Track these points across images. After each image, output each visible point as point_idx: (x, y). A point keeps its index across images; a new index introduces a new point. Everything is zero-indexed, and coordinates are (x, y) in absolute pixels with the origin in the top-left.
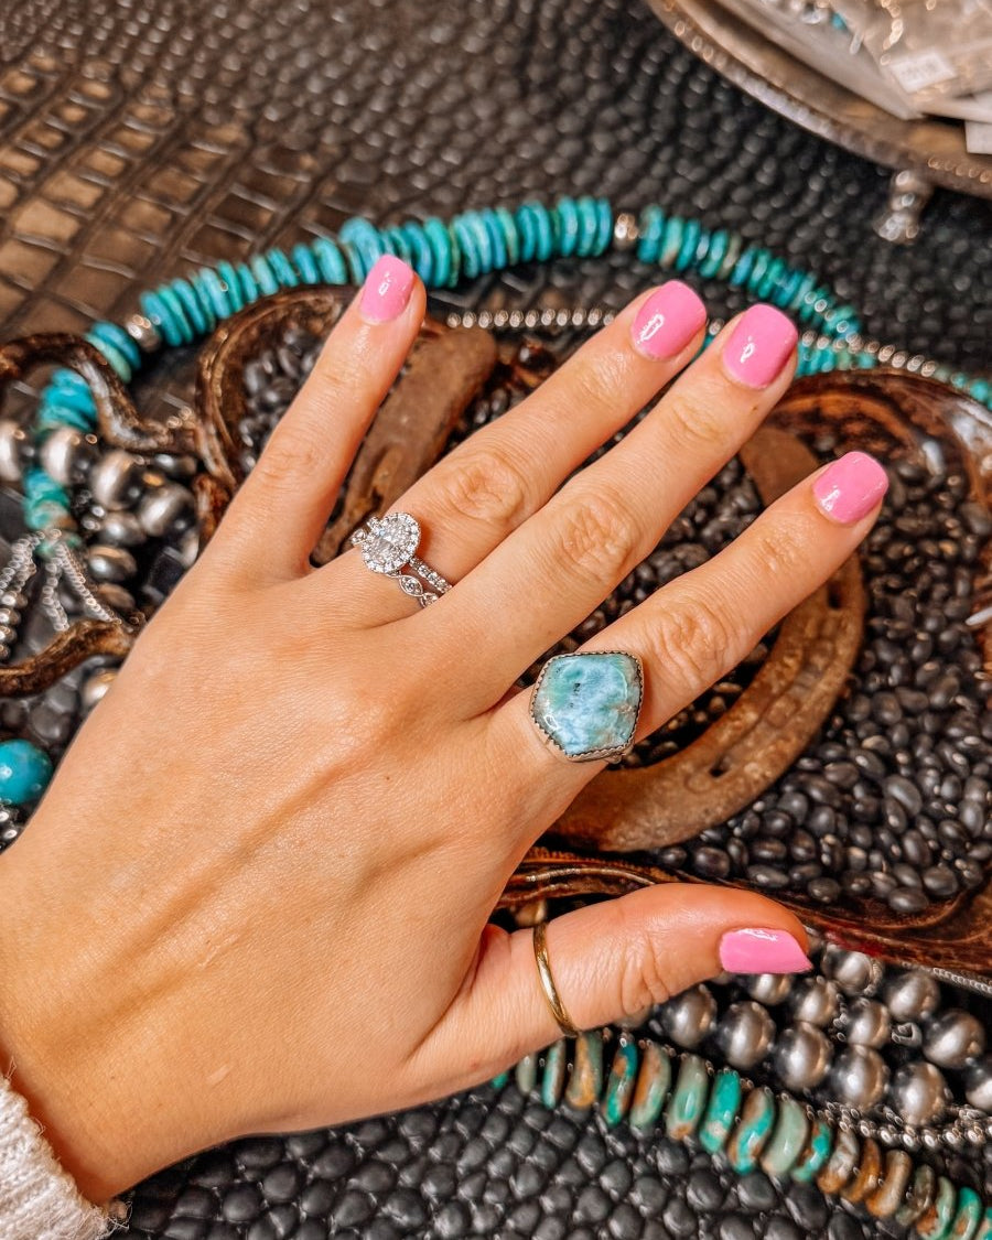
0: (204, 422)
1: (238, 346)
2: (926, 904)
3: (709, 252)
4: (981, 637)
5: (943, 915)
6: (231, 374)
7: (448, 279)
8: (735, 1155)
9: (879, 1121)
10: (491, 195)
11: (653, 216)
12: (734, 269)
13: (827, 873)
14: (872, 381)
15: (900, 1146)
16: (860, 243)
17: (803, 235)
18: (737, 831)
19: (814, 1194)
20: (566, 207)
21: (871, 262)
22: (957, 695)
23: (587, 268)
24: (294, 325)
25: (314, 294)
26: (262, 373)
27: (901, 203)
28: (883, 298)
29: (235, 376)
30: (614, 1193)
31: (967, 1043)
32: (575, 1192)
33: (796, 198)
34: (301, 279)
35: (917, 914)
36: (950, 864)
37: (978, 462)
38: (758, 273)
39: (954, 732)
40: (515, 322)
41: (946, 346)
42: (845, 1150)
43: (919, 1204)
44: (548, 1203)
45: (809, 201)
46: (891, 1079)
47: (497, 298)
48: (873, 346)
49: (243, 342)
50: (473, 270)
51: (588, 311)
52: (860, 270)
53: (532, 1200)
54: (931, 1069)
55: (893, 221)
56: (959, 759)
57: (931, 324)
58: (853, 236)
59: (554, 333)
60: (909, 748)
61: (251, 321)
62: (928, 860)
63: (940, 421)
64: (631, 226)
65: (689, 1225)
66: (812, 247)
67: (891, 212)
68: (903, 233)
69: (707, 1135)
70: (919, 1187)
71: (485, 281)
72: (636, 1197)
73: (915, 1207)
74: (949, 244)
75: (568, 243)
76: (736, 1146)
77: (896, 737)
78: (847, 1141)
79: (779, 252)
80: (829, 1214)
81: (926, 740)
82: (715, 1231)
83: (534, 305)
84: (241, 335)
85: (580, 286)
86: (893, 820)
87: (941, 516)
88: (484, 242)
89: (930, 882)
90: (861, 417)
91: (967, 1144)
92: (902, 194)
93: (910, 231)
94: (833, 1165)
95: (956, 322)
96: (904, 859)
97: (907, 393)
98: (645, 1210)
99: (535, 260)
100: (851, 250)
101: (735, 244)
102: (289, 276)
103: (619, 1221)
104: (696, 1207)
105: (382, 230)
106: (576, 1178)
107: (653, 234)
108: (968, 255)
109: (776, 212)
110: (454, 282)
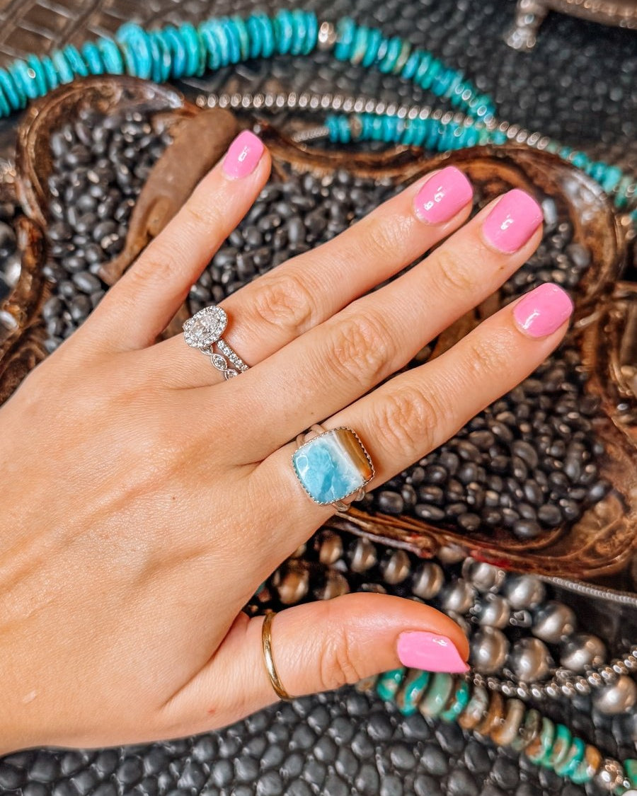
0: (22, 178)
1: (46, 120)
2: (540, 531)
3: (387, 54)
4: (580, 342)
5: (551, 539)
6: (41, 142)
7: (198, 70)
8: (402, 702)
9: (501, 678)
10: (227, 9)
11: (347, 26)
12: (404, 66)
13: (471, 509)
14: (507, 154)
15: (516, 697)
16: (495, 49)
17: (453, 42)
18: (408, 480)
19: (455, 729)
20: (283, 18)
21: (501, 64)
22: (563, 382)
23: (298, 64)
24: (87, 105)
25: (102, 82)
26: (64, 141)
27: (524, 21)
28: (511, 92)
29: (44, 142)
30: (318, 729)
31: (562, 625)
32: (291, 729)
33: (449, 15)
34: (89, 69)
35: (534, 538)
36: (556, 503)
37: (580, 215)
38: (422, 70)
39: (560, 409)
40: (246, 104)
41: (555, 127)
42: (478, 699)
43: (529, 735)
44: (272, 736)
45: (458, 18)
46: (511, 650)
47: (233, 84)
48: (504, 126)
49: (50, 117)
50: (215, 64)
51: (299, 95)
52: (494, 69)
53: (261, 734)
54: (537, 643)
55: (517, 34)
56: (564, 429)
57: (543, 111)
58: (489, 44)
59: (274, 112)
60: (529, 420)
61: (55, 102)
62: (541, 500)
63: (554, 184)
64: (332, 32)
65: (369, 751)
66: (460, 52)
67: (517, 27)
68: (525, 43)
69: (383, 688)
70: (529, 724)
71: (224, 72)
72: (333, 732)
73: (526, 738)
74: (557, 52)
75: (285, 46)
76: (403, 697)
77: (520, 413)
78: (480, 692)
79: (437, 54)
80: (466, 743)
81: (541, 415)
82: (387, 753)
83: (259, 90)
84: (48, 113)
85: (293, 77)
86: (517, 473)
87: (553, 254)
88: (224, 43)
89: (542, 516)
90: (499, 179)
91: (561, 694)
92: (524, 14)
93: (529, 42)
94: (470, 709)
95: (561, 110)
96: (525, 500)
97: (532, 163)
98: (339, 740)
99: (260, 57)
100: (488, 53)
101: (406, 48)
102: (80, 67)
103: (322, 748)
104: (374, 738)
105: (147, 31)
106: (291, 719)
107: (346, 40)
108: (570, 60)
109: (434, 26)
110: (201, 73)
